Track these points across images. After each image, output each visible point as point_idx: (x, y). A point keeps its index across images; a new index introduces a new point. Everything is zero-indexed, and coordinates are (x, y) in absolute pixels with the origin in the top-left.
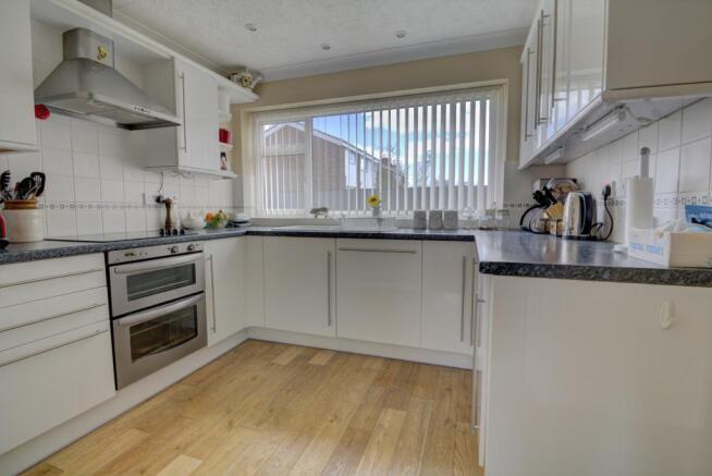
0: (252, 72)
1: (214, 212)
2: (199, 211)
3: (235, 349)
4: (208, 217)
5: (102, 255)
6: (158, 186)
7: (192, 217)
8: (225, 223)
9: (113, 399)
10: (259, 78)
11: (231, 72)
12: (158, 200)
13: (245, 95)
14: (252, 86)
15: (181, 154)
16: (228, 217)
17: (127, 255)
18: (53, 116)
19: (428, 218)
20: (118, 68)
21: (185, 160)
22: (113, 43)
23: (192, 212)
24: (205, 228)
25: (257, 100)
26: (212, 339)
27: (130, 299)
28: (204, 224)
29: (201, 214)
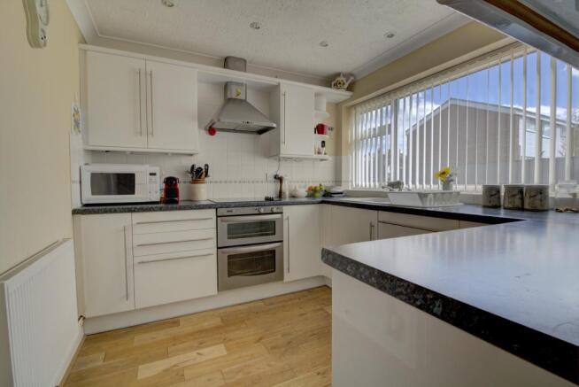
0: (344, 76)
1: (313, 185)
2: (303, 184)
3: (309, 290)
4: (310, 189)
5: (214, 210)
6: (276, 169)
7: (297, 188)
8: (322, 193)
9: (214, 296)
10: (352, 78)
11: (330, 81)
12: (275, 177)
13: (340, 95)
14: (346, 86)
15: (282, 146)
16: (324, 189)
17: (228, 211)
18: (217, 133)
19: (502, 194)
20: (249, 100)
21: (286, 150)
22: (246, 85)
23: (297, 185)
24: (307, 197)
25: (352, 96)
26: (287, 277)
27: (229, 238)
28: (306, 194)
29: (305, 187)
